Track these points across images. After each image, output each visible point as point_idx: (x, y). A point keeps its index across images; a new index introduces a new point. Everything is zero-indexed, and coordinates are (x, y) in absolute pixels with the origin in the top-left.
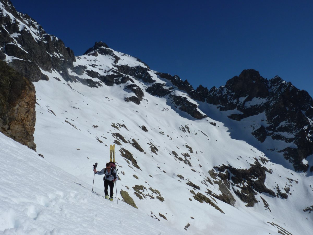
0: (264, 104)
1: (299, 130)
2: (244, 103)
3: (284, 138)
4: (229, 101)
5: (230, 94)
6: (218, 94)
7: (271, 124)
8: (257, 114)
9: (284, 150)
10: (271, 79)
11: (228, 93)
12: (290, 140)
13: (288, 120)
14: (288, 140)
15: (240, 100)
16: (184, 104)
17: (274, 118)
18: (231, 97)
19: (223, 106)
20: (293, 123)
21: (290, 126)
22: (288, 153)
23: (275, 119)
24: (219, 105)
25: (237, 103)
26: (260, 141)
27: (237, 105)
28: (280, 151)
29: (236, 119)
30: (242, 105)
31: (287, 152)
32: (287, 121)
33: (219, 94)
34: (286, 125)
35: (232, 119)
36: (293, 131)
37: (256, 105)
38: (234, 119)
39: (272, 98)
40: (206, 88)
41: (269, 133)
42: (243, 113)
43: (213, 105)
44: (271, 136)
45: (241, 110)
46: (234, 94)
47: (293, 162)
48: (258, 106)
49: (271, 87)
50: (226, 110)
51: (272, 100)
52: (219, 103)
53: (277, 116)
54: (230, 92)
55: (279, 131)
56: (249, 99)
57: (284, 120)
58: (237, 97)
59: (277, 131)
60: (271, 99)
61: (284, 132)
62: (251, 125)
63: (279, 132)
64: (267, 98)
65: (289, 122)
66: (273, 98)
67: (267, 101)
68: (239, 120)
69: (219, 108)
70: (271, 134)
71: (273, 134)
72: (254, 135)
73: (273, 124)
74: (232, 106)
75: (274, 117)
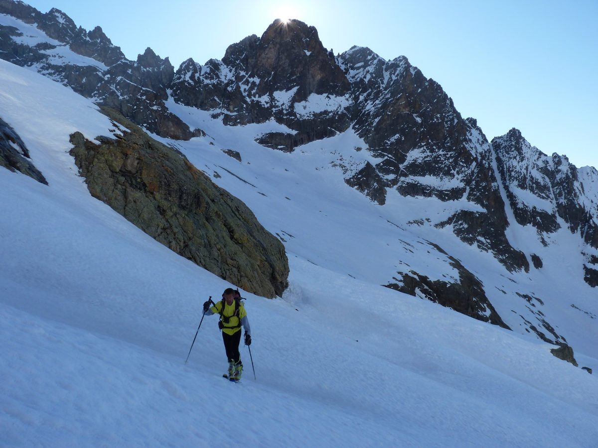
0: (345, 108)
1: (468, 168)
2: (292, 106)
3: (433, 190)
4: (247, 98)
5: (244, 80)
6: (206, 78)
7: (386, 158)
8: (332, 134)
9: (449, 221)
10: (343, 54)
11: (239, 78)
12: (455, 194)
13: (425, 145)
14: (447, 195)
15: (276, 98)
16: (114, 92)
17: (389, 142)
18: (252, 88)
19: (232, 112)
20: (441, 152)
21: (436, 160)
22: (466, 226)
23: (392, 144)
24: (218, 111)
25: (272, 106)
26: (376, 202)
27: (274, 109)
28: (442, 224)
29: (279, 147)
30: (287, 110)
31: (461, 224)
32: (425, 148)
33: (212, 78)
34: (425, 157)
35: (268, 146)
36: (452, 172)
37: (325, 111)
38: (275, 147)
39: (365, 94)
40: (167, 59)
41: (387, 179)
42: (297, 132)
43: (195, 108)
44: (395, 187)
45: (290, 124)
46: (257, 80)
47: (489, 248)
48: (331, 114)
49: (347, 70)
50: (242, 123)
51: (366, 100)
52: (214, 105)
53: (398, 135)
54: (244, 77)
55: (411, 174)
56: (301, 96)
57: (415, 146)
58: (268, 88)
59: (406, 175)
60: (361, 98)
61: (424, 175)
62: (333, 162)
63: (411, 177)
64: (347, 96)
65: (432, 151)
66: (369, 95)
67: (350, 102)
68: (290, 148)
69: (222, 117)
70: (394, 182)
71: (398, 182)
72: (356, 187)
73: (390, 158)
74: (260, 114)
75: (388, 137)
